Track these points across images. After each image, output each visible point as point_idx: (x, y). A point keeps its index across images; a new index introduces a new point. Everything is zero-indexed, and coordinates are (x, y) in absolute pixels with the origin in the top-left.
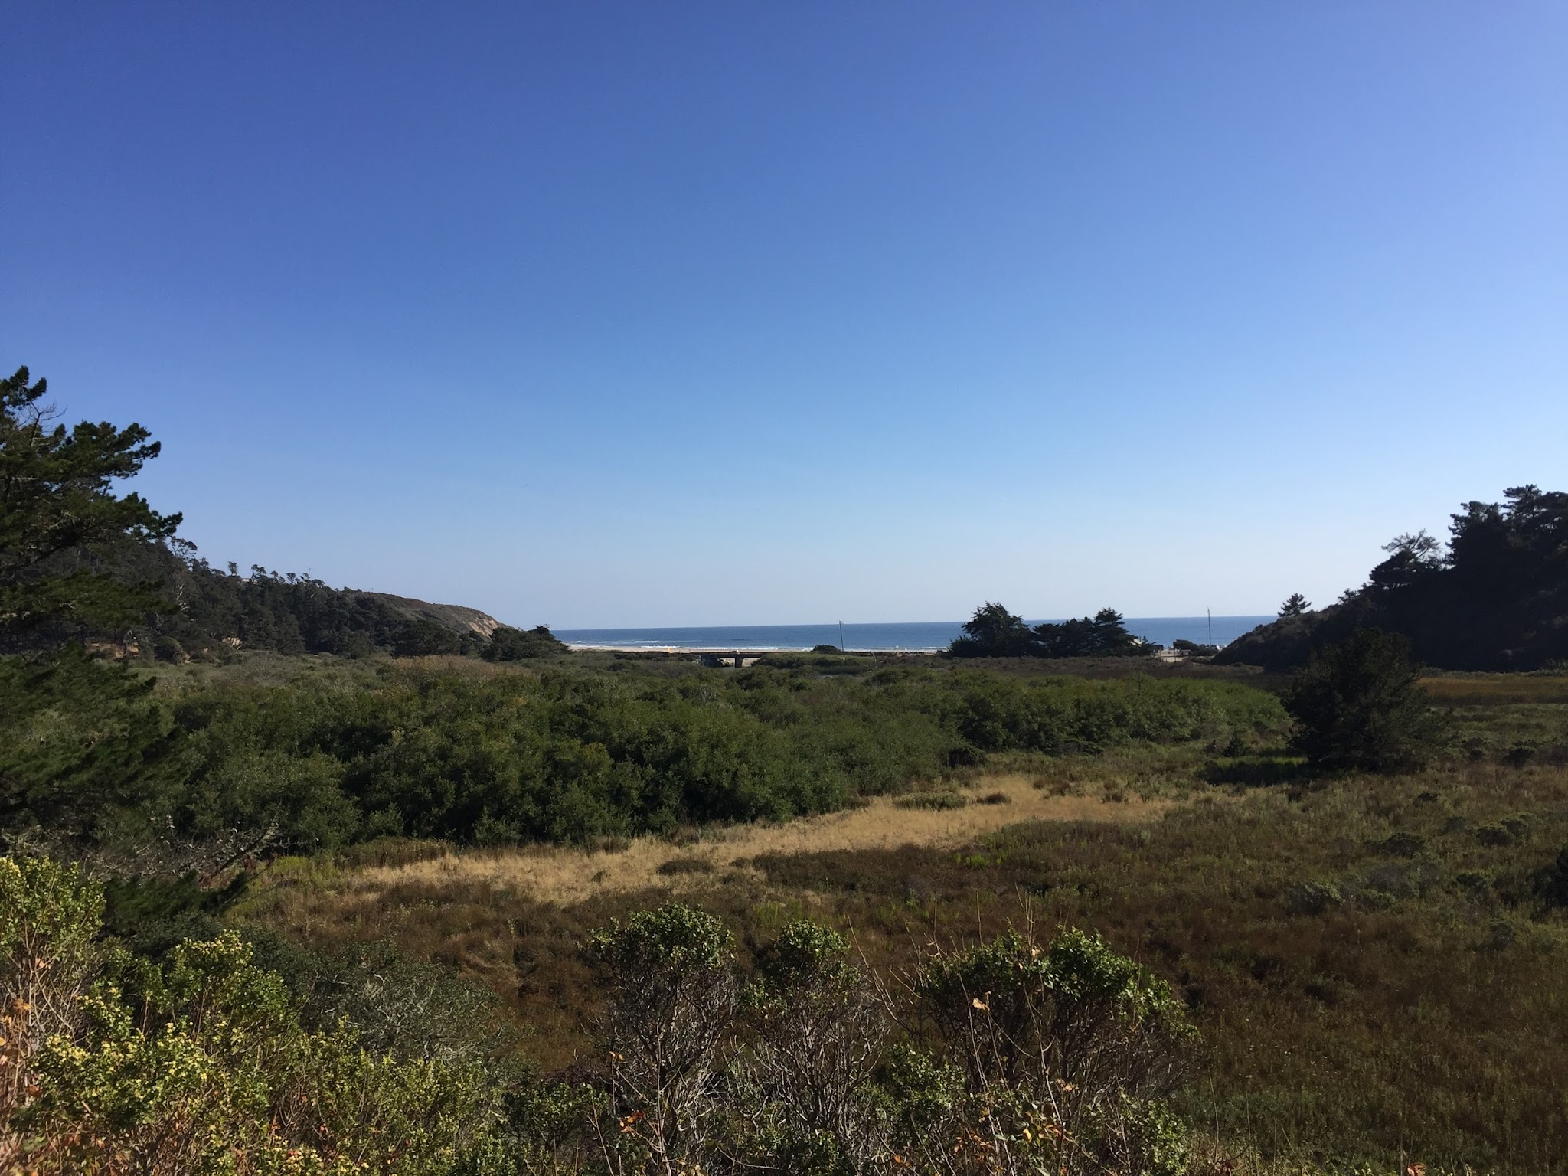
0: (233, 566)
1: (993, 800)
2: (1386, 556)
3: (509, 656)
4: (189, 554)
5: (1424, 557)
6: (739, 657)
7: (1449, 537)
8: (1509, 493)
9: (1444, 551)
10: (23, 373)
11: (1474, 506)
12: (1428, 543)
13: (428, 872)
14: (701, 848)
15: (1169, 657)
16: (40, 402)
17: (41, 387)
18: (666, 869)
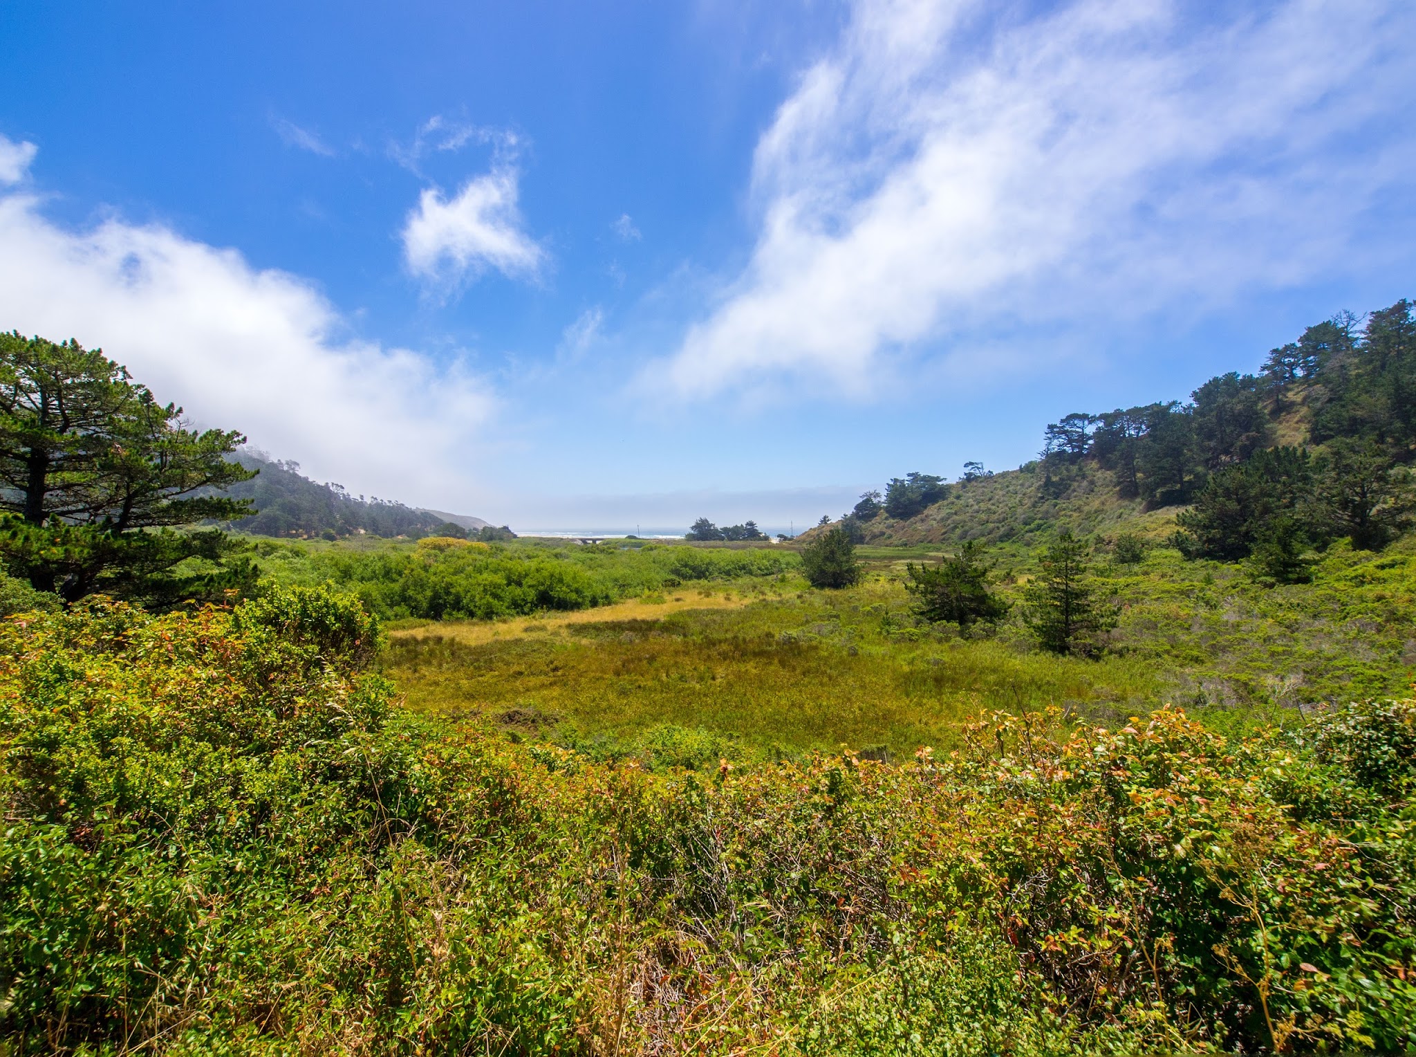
0: (362, 497)
1: (678, 600)
2: (861, 500)
3: (490, 538)
4: (340, 491)
5: (875, 501)
6: (594, 541)
7: (885, 493)
8: (909, 475)
9: (883, 499)
10: (172, 405)
11: (896, 480)
12: (877, 495)
13: (419, 633)
14: (544, 622)
15: (775, 541)
16: (181, 417)
17: (180, 410)
18: (526, 630)
